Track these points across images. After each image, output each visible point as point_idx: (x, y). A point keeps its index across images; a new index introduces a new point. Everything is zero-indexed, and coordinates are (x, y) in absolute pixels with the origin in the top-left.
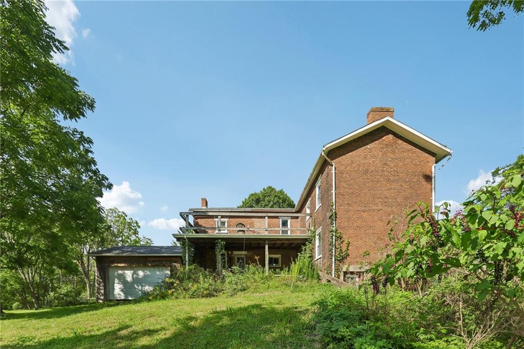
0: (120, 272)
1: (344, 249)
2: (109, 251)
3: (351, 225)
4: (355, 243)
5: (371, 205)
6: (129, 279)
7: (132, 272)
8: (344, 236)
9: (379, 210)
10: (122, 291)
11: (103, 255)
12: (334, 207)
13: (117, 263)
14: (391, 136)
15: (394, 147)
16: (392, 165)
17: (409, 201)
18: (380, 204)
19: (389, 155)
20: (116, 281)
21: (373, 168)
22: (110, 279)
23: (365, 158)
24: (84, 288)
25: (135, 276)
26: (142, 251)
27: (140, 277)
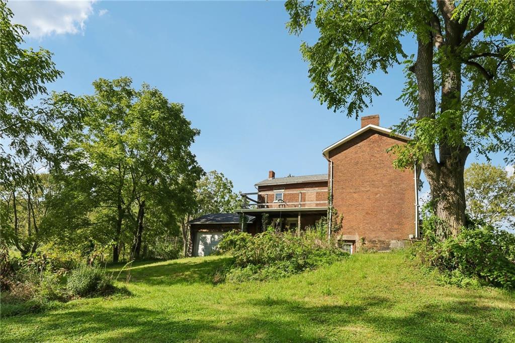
0: (204, 235)
1: (339, 221)
2: (199, 219)
3: (344, 203)
4: (347, 217)
5: (361, 188)
6: (209, 241)
7: (211, 235)
8: (339, 212)
9: (367, 191)
10: (203, 251)
11: (195, 223)
12: (331, 191)
13: (203, 229)
14: (376, 135)
15: (380, 142)
16: (378, 156)
17: (393, 182)
18: (368, 186)
19: (376, 148)
20: (200, 242)
21: (362, 160)
22: (197, 241)
23: (356, 153)
24: (181, 248)
25: (213, 239)
26: (219, 219)
27: (216, 240)
